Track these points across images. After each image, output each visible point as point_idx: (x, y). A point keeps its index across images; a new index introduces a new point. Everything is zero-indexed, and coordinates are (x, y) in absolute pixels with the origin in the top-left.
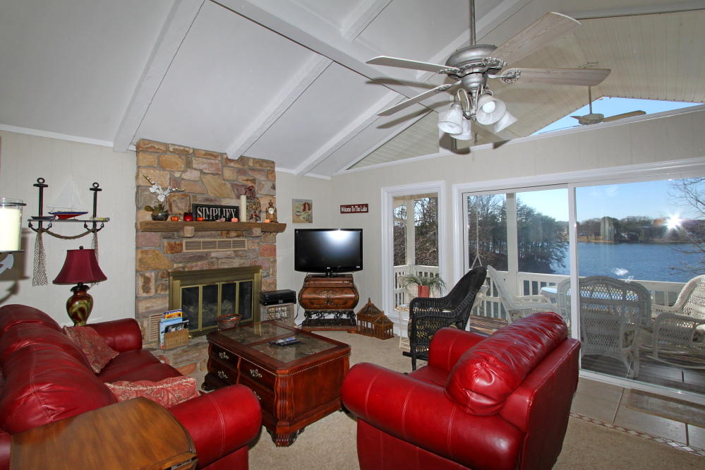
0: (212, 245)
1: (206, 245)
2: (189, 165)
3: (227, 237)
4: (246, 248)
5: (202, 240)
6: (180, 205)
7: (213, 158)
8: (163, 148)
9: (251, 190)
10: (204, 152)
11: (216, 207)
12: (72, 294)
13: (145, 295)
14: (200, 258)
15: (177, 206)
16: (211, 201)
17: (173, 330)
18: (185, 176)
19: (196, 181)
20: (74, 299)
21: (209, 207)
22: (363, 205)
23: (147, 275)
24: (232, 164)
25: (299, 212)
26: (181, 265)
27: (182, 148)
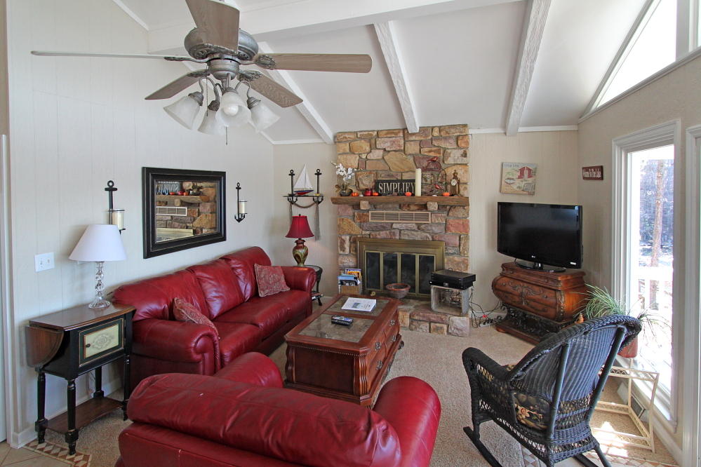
0: (395, 217)
1: (389, 216)
2: (373, 147)
3: (409, 210)
4: (430, 222)
5: (385, 212)
6: (364, 182)
7: (393, 135)
8: (352, 136)
9: (434, 161)
10: (385, 132)
11: (397, 181)
12: (295, 244)
13: (341, 252)
14: (383, 228)
15: (362, 183)
16: (393, 176)
17: (347, 284)
18: (371, 156)
19: (378, 160)
20: (297, 248)
21: (389, 182)
22: (595, 168)
23: (343, 237)
24: (413, 138)
25: (513, 179)
26: (368, 232)
27: (366, 133)
